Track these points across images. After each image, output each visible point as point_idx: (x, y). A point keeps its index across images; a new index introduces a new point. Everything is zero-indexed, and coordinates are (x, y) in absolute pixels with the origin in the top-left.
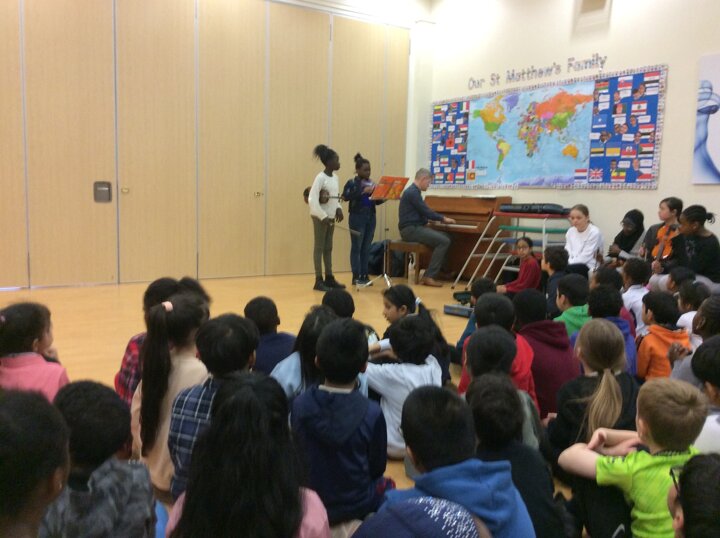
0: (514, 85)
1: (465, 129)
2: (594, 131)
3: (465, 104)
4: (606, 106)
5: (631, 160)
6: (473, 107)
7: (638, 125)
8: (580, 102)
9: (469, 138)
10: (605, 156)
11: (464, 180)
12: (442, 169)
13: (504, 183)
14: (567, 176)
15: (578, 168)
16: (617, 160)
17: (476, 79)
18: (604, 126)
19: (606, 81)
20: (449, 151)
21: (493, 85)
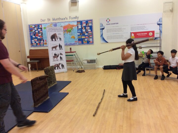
0: (55, 21)
1: (42, 32)
2: (78, 33)
3: (40, 26)
4: (80, 28)
5: (88, 39)
6: (43, 27)
7: (88, 32)
8: (74, 27)
9: (43, 34)
10: (81, 38)
11: (43, 44)
14: (73, 43)
15: (75, 41)
16: (85, 39)
17: (43, 19)
18: (80, 32)
19: (79, 22)
21: (49, 21)
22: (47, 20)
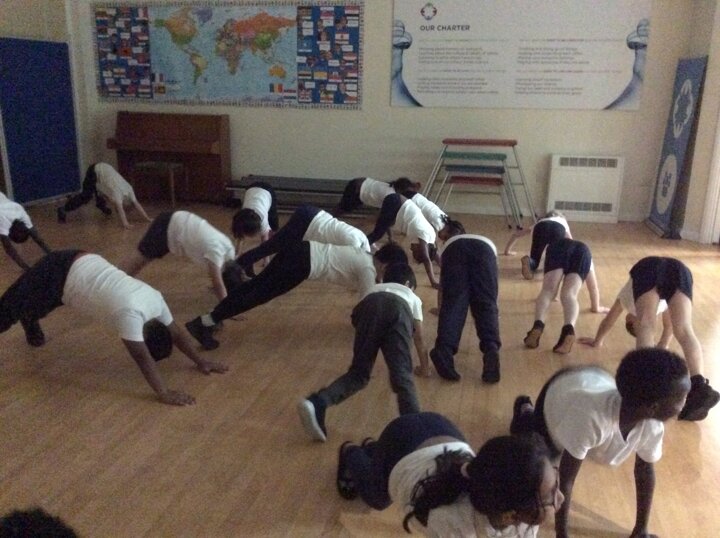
1: (145, 38)
2: (300, 54)
3: (141, 12)
4: (311, 32)
5: (338, 84)
6: (152, 17)
7: (342, 53)
8: (284, 26)
9: (153, 48)
15: (288, 88)
16: (325, 83)
18: (309, 51)
19: (309, 8)
20: (126, 61)
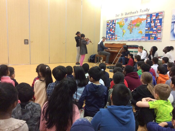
0: (127, 16)
1: (115, 27)
2: (146, 27)
3: (115, 21)
4: (149, 21)
5: (155, 34)
6: (117, 21)
7: (157, 26)
8: (143, 20)
9: (116, 29)
10: (149, 34)
11: (114, 39)
12: (109, 37)
13: (124, 40)
15: (142, 36)
16: (152, 34)
17: (117, 15)
18: (149, 26)
19: (149, 15)
20: (111, 32)
21: (122, 16)
22: (121, 15)
